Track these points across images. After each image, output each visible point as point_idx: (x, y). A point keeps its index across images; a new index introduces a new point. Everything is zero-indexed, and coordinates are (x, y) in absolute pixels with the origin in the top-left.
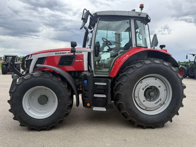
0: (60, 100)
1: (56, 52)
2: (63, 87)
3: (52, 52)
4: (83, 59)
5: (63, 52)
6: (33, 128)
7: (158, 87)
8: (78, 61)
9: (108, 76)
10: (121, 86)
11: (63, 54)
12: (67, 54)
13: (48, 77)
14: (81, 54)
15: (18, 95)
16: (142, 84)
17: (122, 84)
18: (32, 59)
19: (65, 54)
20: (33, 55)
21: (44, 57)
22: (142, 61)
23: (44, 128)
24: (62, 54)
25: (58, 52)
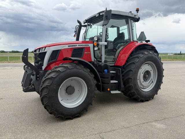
0: (89, 88)
1: (69, 45)
2: (92, 76)
3: (66, 45)
4: (90, 52)
5: (74, 44)
6: (68, 117)
7: (150, 71)
8: (87, 53)
9: (113, 65)
10: (131, 72)
11: (75, 47)
12: (78, 46)
13: (80, 68)
14: (88, 46)
15: (55, 88)
16: (142, 69)
17: (132, 71)
18: (46, 52)
19: (76, 47)
20: (46, 48)
21: (58, 50)
22: (143, 52)
23: (77, 115)
24: (73, 47)
25: (70, 45)
